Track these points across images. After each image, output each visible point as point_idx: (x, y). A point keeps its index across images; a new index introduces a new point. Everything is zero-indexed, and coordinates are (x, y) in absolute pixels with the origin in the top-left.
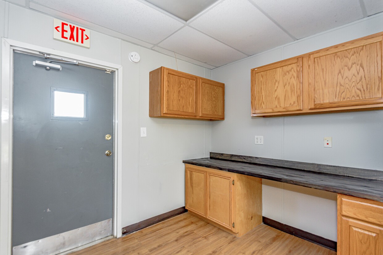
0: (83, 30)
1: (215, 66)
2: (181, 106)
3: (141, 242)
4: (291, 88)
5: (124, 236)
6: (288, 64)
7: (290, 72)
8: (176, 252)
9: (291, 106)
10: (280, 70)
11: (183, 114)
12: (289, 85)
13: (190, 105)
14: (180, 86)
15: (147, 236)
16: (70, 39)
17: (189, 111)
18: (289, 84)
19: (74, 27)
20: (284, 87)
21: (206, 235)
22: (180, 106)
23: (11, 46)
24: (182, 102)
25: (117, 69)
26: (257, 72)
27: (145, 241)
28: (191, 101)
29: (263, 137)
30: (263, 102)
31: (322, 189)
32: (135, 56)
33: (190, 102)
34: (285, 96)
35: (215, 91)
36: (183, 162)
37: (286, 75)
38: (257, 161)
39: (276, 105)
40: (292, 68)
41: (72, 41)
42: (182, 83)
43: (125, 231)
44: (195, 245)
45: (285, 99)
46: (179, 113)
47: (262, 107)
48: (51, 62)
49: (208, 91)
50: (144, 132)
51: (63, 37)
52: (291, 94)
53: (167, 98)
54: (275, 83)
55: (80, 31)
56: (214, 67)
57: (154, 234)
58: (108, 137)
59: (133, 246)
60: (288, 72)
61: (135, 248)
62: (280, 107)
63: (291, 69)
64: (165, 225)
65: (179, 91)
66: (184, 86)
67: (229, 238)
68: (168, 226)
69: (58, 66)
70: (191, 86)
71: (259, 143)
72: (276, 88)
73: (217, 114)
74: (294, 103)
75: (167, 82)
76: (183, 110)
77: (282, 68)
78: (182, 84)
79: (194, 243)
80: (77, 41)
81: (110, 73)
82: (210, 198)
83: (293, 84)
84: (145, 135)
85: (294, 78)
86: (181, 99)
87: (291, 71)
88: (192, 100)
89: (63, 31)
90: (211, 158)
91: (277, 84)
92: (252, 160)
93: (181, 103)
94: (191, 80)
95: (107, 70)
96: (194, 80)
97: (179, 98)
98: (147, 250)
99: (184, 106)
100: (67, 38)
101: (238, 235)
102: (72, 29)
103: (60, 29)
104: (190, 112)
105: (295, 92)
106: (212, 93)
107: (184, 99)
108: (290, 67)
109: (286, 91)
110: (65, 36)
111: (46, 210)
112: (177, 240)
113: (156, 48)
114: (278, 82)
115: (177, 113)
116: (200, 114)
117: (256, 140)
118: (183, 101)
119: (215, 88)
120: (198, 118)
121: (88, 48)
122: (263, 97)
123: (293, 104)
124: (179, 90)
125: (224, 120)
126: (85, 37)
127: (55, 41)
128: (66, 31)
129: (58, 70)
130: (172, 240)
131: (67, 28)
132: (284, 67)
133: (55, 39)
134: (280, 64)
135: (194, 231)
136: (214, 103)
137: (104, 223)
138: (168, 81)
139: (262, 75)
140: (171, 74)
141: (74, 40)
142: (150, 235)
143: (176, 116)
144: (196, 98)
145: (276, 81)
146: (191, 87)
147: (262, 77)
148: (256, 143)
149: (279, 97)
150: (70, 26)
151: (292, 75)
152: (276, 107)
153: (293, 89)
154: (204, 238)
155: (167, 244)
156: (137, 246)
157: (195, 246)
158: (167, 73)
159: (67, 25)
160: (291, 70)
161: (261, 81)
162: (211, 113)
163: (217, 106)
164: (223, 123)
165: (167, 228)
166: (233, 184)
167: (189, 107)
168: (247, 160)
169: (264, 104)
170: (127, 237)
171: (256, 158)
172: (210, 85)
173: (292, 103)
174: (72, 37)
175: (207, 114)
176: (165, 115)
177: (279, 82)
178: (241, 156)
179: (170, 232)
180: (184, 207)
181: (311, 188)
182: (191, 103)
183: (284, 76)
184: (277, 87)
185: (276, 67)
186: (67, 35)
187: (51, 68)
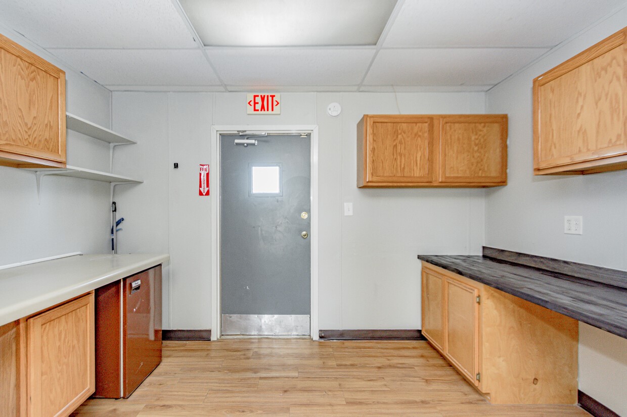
0: (273, 96)
1: (490, 85)
2: (399, 168)
3: (335, 353)
4: (611, 103)
5: (322, 340)
6: (605, 50)
7: (609, 69)
8: (369, 379)
9: (610, 145)
10: (586, 68)
11: (402, 180)
12: (607, 99)
13: (418, 164)
14: (397, 137)
15: (347, 350)
16: (261, 110)
17: (415, 175)
18: (607, 95)
19: (264, 96)
20: (597, 104)
21: (430, 378)
22: (397, 168)
23: (217, 131)
24: (401, 162)
25: (312, 130)
26: (542, 82)
27: (340, 353)
28: (418, 159)
29: (581, 217)
30: (555, 144)
31: (622, 334)
32: (334, 109)
33: (416, 160)
34: (598, 125)
35: (481, 133)
36: (418, 258)
37: (600, 77)
38: (566, 270)
39: (580, 148)
40: (614, 58)
41: (263, 112)
42: (400, 131)
43: (323, 335)
44: (402, 382)
45: (598, 132)
46: (395, 179)
47: (553, 155)
48: (247, 139)
49: (461, 137)
50: (349, 209)
51: (255, 110)
52: (612, 119)
53: (372, 159)
54: (577, 99)
55: (270, 99)
56: (491, 87)
57: (358, 350)
58: (304, 215)
59: (324, 353)
60: (605, 69)
61: (325, 356)
62: (588, 150)
63: (612, 61)
64: (379, 346)
65: (395, 146)
66: (405, 136)
67: (470, 397)
68: (382, 348)
69: (252, 141)
70: (420, 134)
71: (573, 232)
72: (578, 111)
73: (483, 175)
74: (619, 137)
75: (371, 136)
76: (404, 174)
77: (591, 62)
78: (401, 134)
79: (402, 380)
80: (268, 110)
81: (306, 137)
82: (448, 322)
83: (617, 95)
84: (351, 213)
85: (618, 79)
86: (399, 157)
87: (611, 67)
88: (421, 157)
89: (255, 103)
90: (485, 257)
91: (581, 100)
92: (556, 265)
93: (399, 163)
94: (420, 124)
95: (302, 134)
96: (426, 122)
97: (395, 156)
98: (335, 363)
99: (404, 168)
100: (258, 110)
101: (488, 397)
102: (263, 99)
103: (252, 103)
104: (418, 175)
105: (619, 114)
106: (469, 139)
107: (404, 156)
108: (608, 56)
109: (600, 113)
110: (256, 109)
111: (246, 288)
112: (379, 368)
113: (362, 88)
114: (583, 95)
115: (390, 179)
116: (440, 178)
117: (566, 225)
118: (403, 160)
119: (480, 127)
120: (435, 185)
121: (280, 114)
122: (555, 132)
123: (616, 141)
124: (395, 144)
125: (506, 185)
126: (275, 103)
127: (249, 116)
128: (258, 103)
129: (254, 144)
130: (374, 366)
131: (258, 100)
132: (595, 61)
133: (248, 114)
134: (585, 55)
135: (416, 368)
136: (477, 155)
137: (301, 317)
138: (374, 134)
139: (551, 87)
140: (378, 122)
141: (264, 110)
142: (350, 350)
143: (391, 184)
144: (431, 152)
145: (580, 94)
146: (420, 136)
147: (553, 91)
148: (566, 232)
149: (585, 130)
150: (261, 96)
151: (614, 73)
152: (580, 151)
153: (617, 106)
154: (424, 380)
155: (364, 366)
156: (327, 355)
157: (401, 384)
158: (372, 123)
159: (258, 96)
160: (610, 65)
161: (550, 101)
162: (469, 175)
163: (485, 161)
164: (504, 190)
165: (379, 350)
166: (479, 303)
167: (415, 168)
168: (548, 267)
169: (555, 148)
170: (324, 343)
171: (565, 262)
172: (467, 124)
173: (614, 140)
174: (263, 107)
175: (457, 177)
176: (370, 184)
177: (585, 96)
178: (536, 256)
179: (379, 355)
180: (420, 331)
181: (600, 328)
182: (418, 162)
183: (596, 81)
184: (582, 107)
185: (578, 65)
186: (258, 107)
187: (248, 144)
